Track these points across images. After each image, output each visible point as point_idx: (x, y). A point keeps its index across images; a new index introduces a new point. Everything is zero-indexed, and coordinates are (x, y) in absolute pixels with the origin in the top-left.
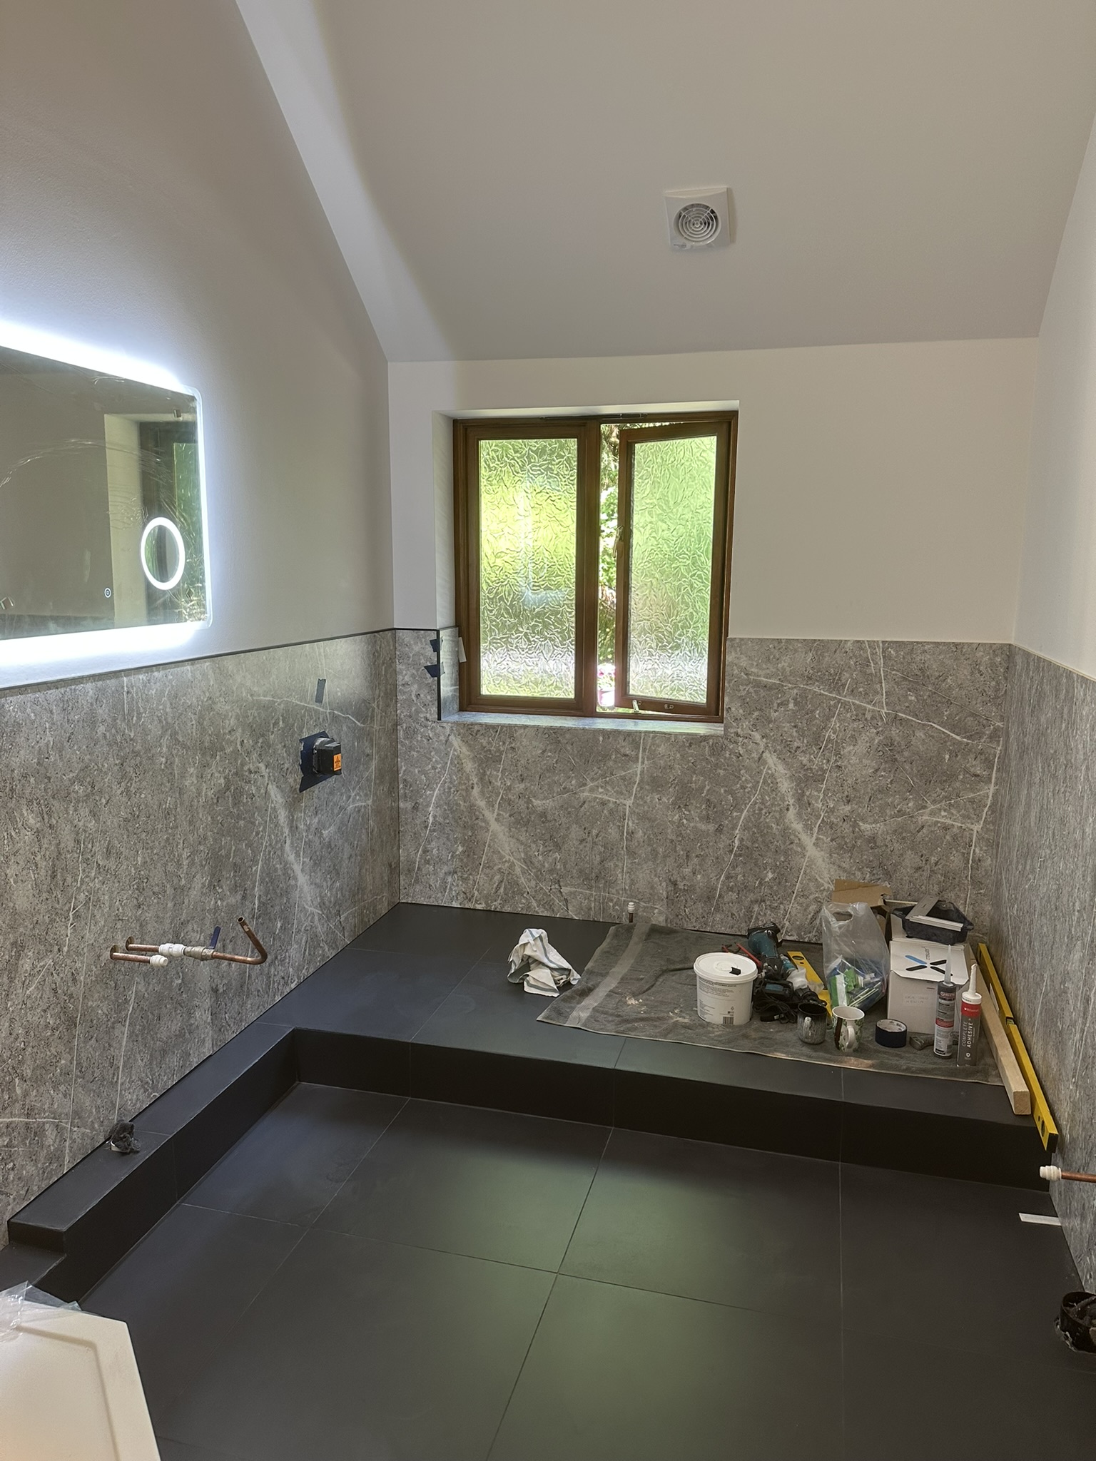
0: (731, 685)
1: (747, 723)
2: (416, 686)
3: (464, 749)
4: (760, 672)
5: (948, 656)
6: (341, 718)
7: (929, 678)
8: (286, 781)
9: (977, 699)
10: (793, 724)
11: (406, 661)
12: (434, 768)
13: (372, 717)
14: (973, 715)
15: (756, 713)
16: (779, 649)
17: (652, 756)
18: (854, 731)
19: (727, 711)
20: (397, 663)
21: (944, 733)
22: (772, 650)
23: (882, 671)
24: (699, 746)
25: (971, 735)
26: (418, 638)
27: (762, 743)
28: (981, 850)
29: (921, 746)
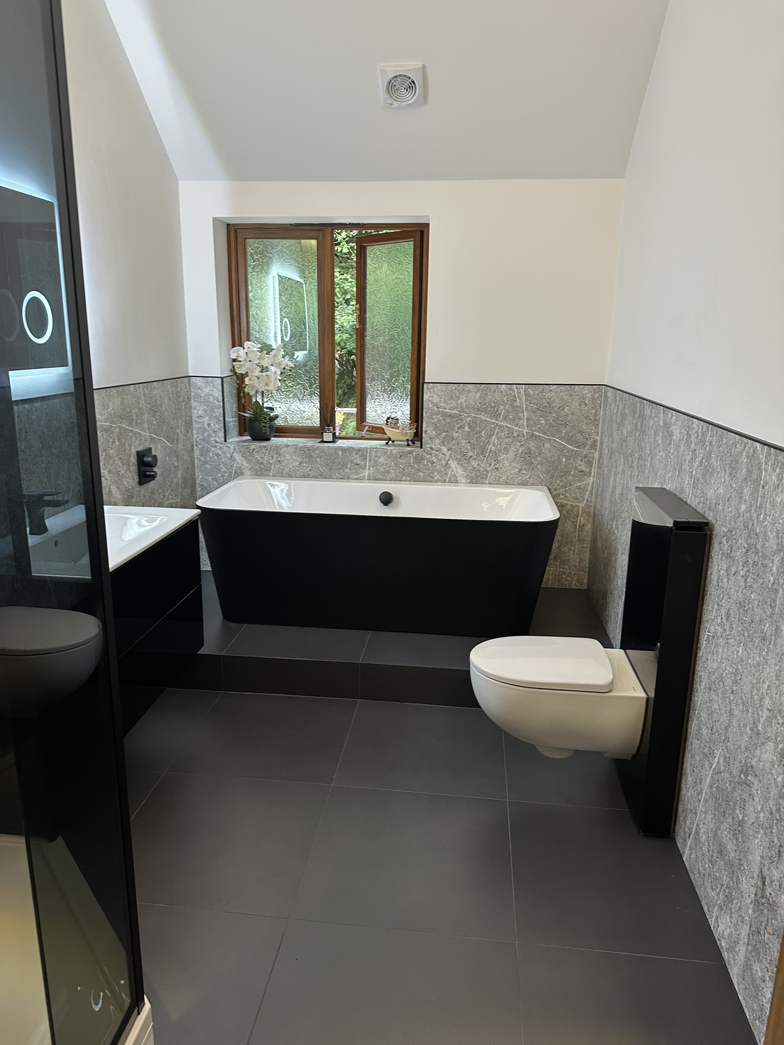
0: (427, 415)
1: (438, 441)
2: (207, 418)
3: (244, 463)
4: (447, 406)
5: (565, 394)
6: (156, 440)
7: (553, 408)
8: (122, 484)
9: (583, 422)
10: (468, 441)
11: (199, 400)
12: (223, 476)
13: (178, 439)
14: (580, 432)
15: (444, 434)
16: (459, 390)
17: (375, 464)
18: (506, 444)
19: (425, 432)
20: (193, 401)
21: (562, 444)
22: (454, 391)
23: (524, 405)
24: (407, 457)
25: (579, 445)
26: (207, 383)
27: (448, 454)
28: (584, 519)
29: (548, 454)
